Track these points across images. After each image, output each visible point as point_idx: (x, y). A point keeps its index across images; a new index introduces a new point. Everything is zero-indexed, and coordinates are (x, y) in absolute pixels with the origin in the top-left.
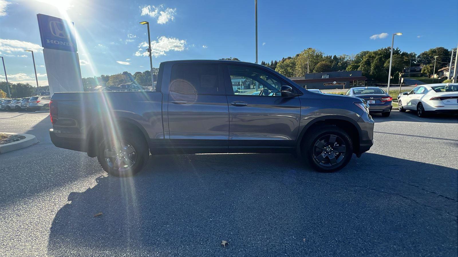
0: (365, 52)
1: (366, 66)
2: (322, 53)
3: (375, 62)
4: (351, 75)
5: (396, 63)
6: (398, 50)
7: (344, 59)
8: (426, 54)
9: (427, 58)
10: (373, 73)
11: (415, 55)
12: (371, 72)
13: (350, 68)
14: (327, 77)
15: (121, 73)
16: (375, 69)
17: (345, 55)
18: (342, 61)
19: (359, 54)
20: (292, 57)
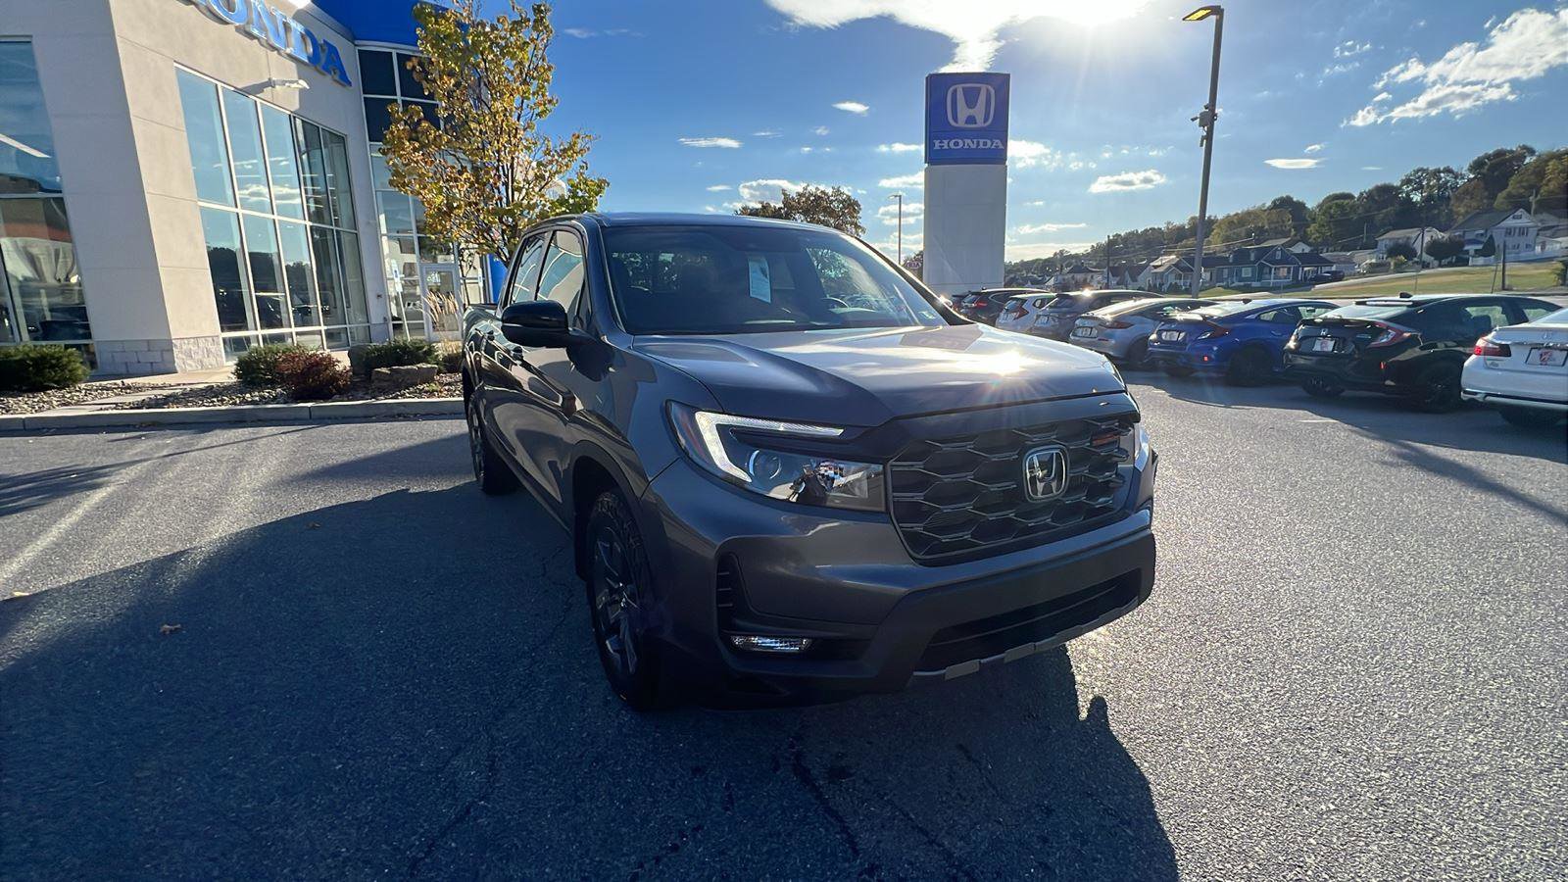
15: (1264, 204)
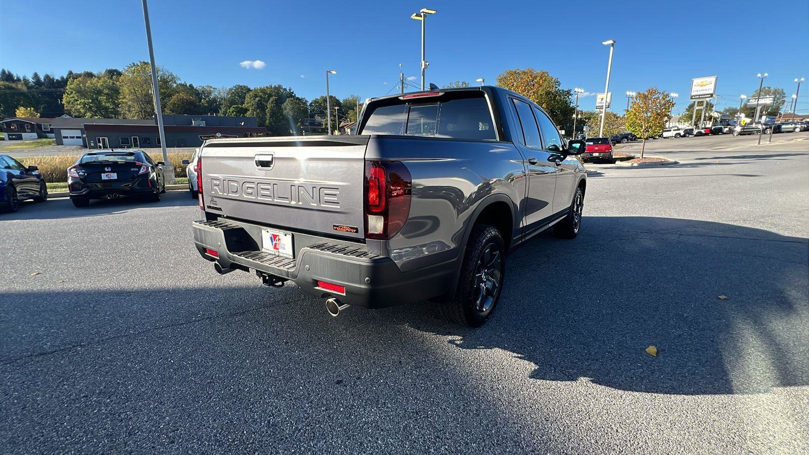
0: (241, 86)
1: (258, 110)
2: (175, 76)
3: (270, 106)
4: (243, 124)
5: (295, 112)
6: (292, 91)
7: (210, 93)
8: (318, 103)
9: (320, 107)
10: (270, 123)
11: (306, 101)
12: (267, 122)
13: (233, 112)
14: (203, 124)
16: (271, 116)
17: (211, 87)
18: (208, 96)
19: (233, 89)
20: (95, 73)
